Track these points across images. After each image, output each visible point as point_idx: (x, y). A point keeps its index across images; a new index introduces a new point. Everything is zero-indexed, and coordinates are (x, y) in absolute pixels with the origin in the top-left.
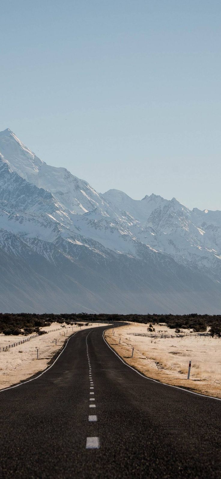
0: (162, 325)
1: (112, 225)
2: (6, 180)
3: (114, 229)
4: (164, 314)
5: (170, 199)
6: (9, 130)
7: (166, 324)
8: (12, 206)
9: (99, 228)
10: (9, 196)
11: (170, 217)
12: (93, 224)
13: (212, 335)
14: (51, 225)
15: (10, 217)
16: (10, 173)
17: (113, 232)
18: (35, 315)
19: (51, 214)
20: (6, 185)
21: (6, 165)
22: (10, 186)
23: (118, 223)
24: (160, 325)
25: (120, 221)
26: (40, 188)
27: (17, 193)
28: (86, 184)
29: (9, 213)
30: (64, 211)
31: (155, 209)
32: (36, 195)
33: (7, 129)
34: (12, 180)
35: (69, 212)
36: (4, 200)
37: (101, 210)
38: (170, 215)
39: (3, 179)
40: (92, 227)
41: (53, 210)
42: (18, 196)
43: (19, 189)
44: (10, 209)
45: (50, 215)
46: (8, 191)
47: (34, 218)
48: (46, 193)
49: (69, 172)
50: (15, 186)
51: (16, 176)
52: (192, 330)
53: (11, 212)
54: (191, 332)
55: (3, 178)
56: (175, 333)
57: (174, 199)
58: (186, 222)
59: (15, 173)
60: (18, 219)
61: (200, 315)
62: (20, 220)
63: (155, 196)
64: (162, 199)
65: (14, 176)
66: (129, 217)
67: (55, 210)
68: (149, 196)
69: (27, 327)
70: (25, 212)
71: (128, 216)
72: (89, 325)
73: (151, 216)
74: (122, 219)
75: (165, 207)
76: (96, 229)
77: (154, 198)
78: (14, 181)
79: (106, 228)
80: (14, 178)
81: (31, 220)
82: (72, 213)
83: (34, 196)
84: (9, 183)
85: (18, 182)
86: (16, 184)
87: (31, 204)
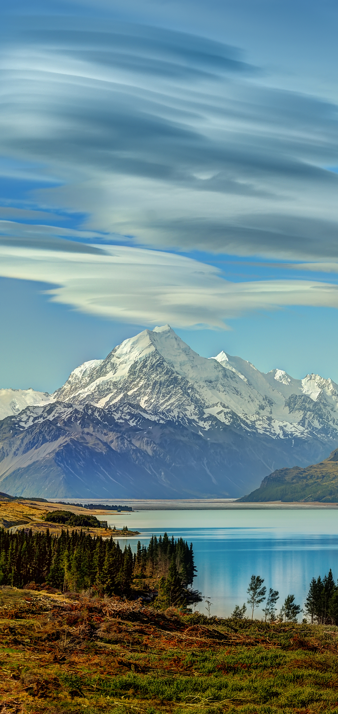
20: (158, 377)
34: (163, 373)
65: (165, 370)
80: (165, 371)
84: (161, 375)
85: (168, 374)
86: (166, 376)
87: (174, 395)
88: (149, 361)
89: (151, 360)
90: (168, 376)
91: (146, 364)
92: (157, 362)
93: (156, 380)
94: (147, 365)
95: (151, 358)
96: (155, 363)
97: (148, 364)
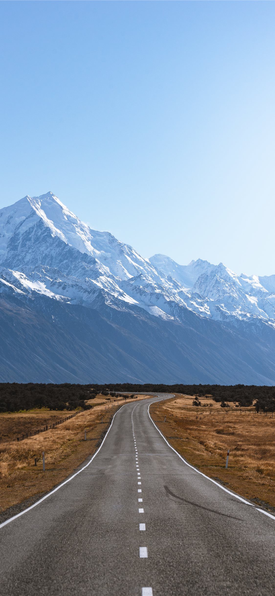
0: (208, 397)
1: (158, 291)
2: (48, 244)
3: (160, 295)
4: (211, 384)
5: (217, 264)
6: (52, 193)
7: (212, 396)
8: (54, 272)
9: (144, 294)
10: (52, 262)
11: (217, 282)
12: (138, 290)
13: (257, 410)
14: (95, 291)
15: (53, 283)
16: (53, 238)
17: (158, 299)
18: (79, 386)
19: (95, 279)
20: (49, 250)
21: (48, 229)
22: (53, 251)
23: (163, 289)
24: (207, 397)
25: (165, 288)
26: (83, 253)
27: (60, 258)
28: (130, 248)
29: (52, 278)
30: (108, 277)
31: (202, 275)
32: (80, 260)
33: (50, 192)
34: (55, 245)
35: (113, 278)
36: (47, 265)
37: (146, 275)
38: (217, 280)
39: (45, 244)
40: (137, 293)
41: (97, 275)
42: (61, 261)
43: (62, 254)
44: (53, 275)
45: (93, 281)
46: (50, 256)
47: (78, 284)
48: (89, 258)
49: (113, 237)
50: (58, 251)
51: (58, 240)
52: (237, 404)
53: (54, 277)
54: (237, 406)
55: (45, 242)
56: (220, 407)
57: (221, 264)
58: (233, 288)
59: (57, 238)
60: (61, 285)
61: (247, 386)
62: (63, 286)
63: (202, 261)
64: (209, 264)
65: (56, 241)
66: (174, 283)
67: (99, 275)
68: (195, 261)
69: (72, 400)
70: (69, 278)
71: (174, 281)
72: (134, 397)
73: (197, 281)
74: (167, 285)
75: (212, 272)
76: (141, 295)
77: (200, 263)
78: (56, 246)
79: (152, 294)
80: (57, 243)
81: (75, 285)
82: (116, 278)
83: (78, 262)
84: (52, 248)
85: (61, 247)
86: (58, 249)
87: (74, 270)
88: (33, 233)
89: (36, 231)
90: (61, 249)
91: (30, 236)
92: (43, 234)
93: (46, 254)
94: (31, 238)
95: (35, 229)
96: (40, 235)
97: (33, 237)
